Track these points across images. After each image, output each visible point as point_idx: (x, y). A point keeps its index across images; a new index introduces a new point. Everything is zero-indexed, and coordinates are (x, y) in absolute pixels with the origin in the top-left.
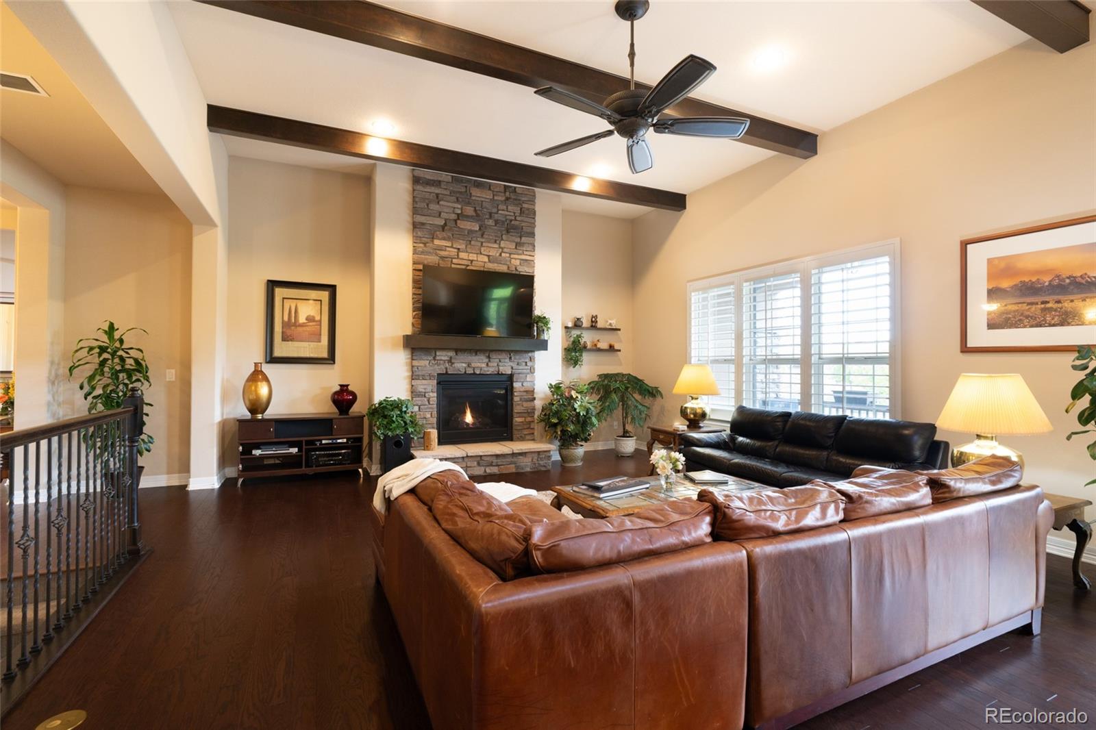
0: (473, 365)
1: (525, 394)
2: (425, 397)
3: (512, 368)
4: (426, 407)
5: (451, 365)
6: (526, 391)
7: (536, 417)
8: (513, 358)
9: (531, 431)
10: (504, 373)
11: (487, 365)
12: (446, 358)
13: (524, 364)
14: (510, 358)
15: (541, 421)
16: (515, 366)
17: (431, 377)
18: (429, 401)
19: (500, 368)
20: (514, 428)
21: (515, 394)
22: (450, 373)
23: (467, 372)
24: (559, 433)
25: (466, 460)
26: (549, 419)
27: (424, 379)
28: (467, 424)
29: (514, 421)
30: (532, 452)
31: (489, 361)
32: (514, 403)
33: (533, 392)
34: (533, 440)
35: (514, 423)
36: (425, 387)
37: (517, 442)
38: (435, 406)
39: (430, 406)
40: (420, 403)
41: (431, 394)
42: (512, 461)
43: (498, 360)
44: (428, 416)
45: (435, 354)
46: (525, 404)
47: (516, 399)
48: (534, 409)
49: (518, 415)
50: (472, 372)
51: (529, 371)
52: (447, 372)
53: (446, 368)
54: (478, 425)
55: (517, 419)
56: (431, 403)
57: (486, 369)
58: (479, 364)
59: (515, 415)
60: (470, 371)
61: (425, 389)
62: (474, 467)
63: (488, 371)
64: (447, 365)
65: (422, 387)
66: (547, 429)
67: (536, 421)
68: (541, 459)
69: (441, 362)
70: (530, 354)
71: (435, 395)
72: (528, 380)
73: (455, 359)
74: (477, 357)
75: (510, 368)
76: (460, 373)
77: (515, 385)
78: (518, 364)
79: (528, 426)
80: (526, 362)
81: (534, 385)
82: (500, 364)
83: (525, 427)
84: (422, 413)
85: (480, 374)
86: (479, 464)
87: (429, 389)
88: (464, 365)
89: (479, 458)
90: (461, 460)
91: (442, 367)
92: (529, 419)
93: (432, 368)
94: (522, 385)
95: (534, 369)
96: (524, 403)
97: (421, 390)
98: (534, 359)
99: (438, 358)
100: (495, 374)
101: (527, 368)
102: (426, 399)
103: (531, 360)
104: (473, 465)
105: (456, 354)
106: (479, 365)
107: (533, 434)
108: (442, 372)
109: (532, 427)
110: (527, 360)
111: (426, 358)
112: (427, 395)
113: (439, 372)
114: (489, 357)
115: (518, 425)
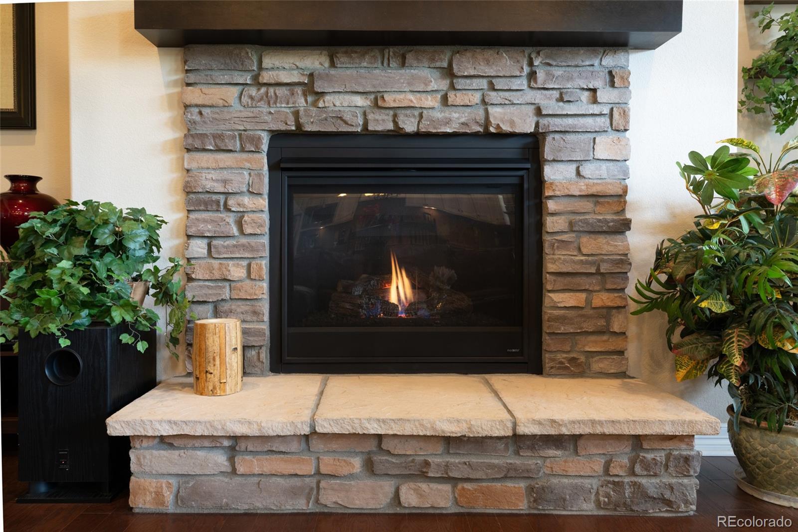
0: (391, 100)
1: (588, 205)
2: (228, 210)
3: (539, 112)
4: (232, 242)
5: (315, 104)
6: (595, 197)
7: (631, 291)
8: (541, 75)
9: (613, 344)
10: (506, 128)
11: (445, 99)
12: (295, 77)
13: (585, 96)
14: (532, 76)
15: (653, 305)
16: (550, 105)
17: (248, 143)
18: (240, 224)
19: (492, 110)
20: (545, 329)
21: (551, 205)
22: (309, 128)
23: (370, 128)
24: (737, 361)
25: (317, 445)
26: (687, 296)
27: (219, 150)
28: (391, 308)
29: (547, 302)
30: (604, 437)
31: (452, 87)
32: (547, 238)
33: (620, 198)
34: (622, 375)
35: (548, 312)
36: (225, 174)
37: (556, 380)
38: (266, 240)
39: (244, 240)
40: (209, 229)
41: (248, 201)
42: (511, 468)
43: (484, 84)
44: (237, 272)
45: (260, 62)
46: (590, 245)
47: (552, 224)
48: (624, 261)
49: (561, 282)
50: (390, 126)
51: (603, 122)
52: (299, 125)
53: (296, 114)
54: (423, 312)
55: (556, 297)
56: (248, 230)
57: (438, 115)
58: (411, 96)
59: (549, 282)
60: (381, 123)
61: (225, 182)
62: (351, 476)
63: (448, 122)
64: (301, 101)
65: (214, 175)
66: (676, 338)
67: (633, 307)
68: (647, 466)
69: (282, 92)
70: (609, 61)
71: (263, 203)
72: (600, 153)
73: (328, 78)
74: (406, 72)
75: (531, 109)
76: (345, 128)
77: (550, 172)
78: (561, 99)
79: (602, 322)
80: (594, 91)
81: (626, 174)
82: (493, 97)
83: (589, 326)
84: (215, 263)
85: (418, 135)
86: (370, 467)
87: (240, 181)
88: (359, 101)
89: (372, 446)
90: (294, 446)
91: (284, 109)
92: (603, 299)
93: (247, 113)
94: (578, 173)
95: (625, 114)
96: (585, 239)
97: (209, 185)
98: (625, 80)
99: (266, 77)
100: (476, 135)
101: (596, 109)
102: (231, 219)
103: (612, 84)
104: (345, 471)
105: (333, 65)
106: (413, 99)
107: (621, 353)
108: (283, 127)
109: (616, 328)
110: (598, 83)
111: (226, 78)
112: (231, 202)
113: (274, 127)
114: (449, 73)
115: (562, 320)
